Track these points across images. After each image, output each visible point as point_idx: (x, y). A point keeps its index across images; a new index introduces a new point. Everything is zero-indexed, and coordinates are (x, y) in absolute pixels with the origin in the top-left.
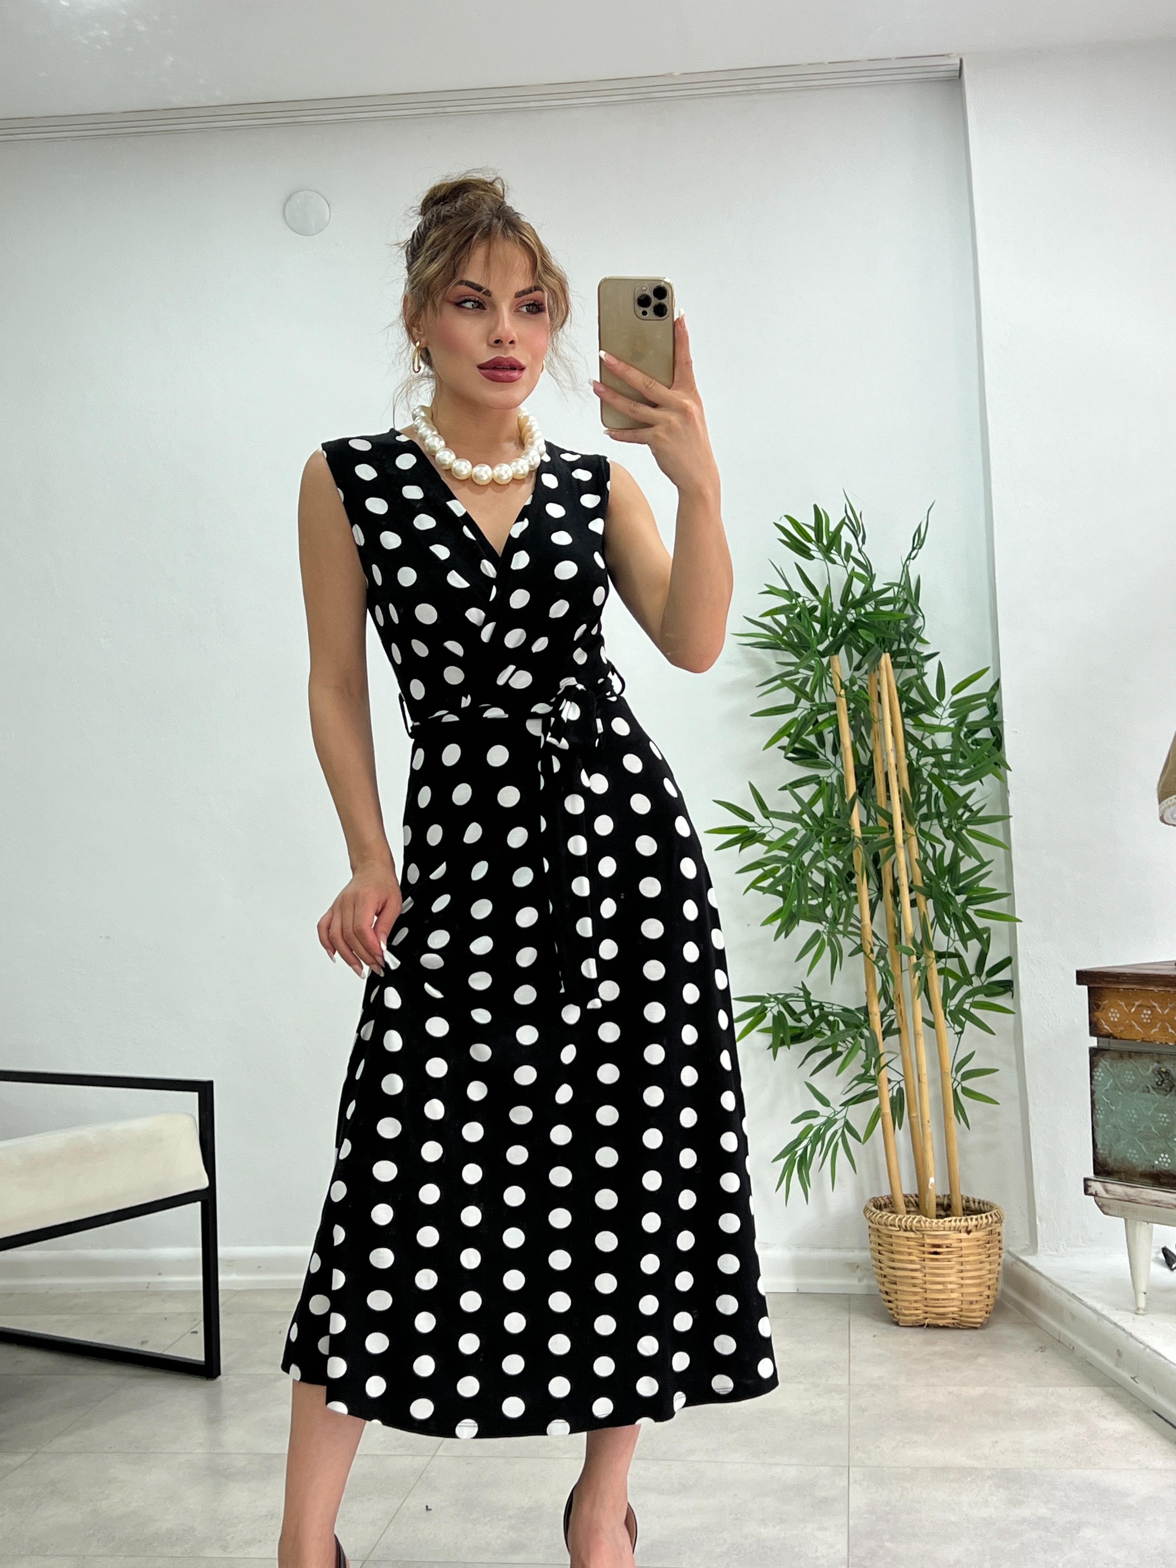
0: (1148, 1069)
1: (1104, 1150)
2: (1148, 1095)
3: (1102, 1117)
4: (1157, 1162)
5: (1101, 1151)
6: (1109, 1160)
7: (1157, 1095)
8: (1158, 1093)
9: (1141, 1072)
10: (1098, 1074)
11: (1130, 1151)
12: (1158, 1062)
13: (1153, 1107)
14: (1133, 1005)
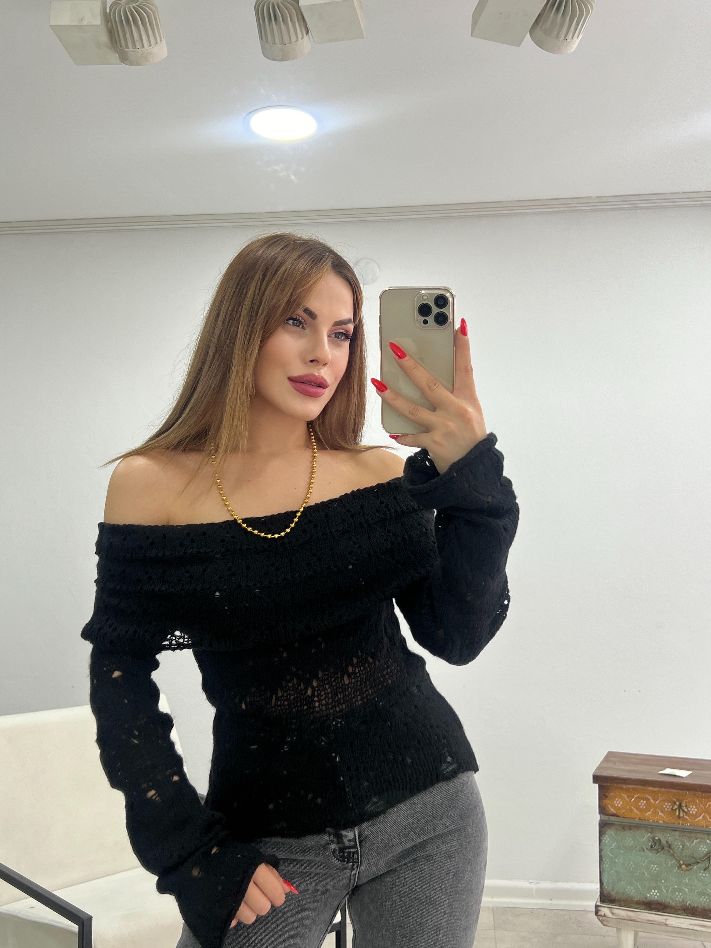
0: (644, 837)
1: (608, 886)
2: (643, 853)
3: (607, 866)
4: (648, 895)
5: (606, 887)
6: (613, 893)
7: (649, 854)
8: (650, 852)
9: (638, 837)
10: (605, 839)
11: (629, 887)
12: (651, 833)
13: (646, 861)
14: (633, 797)
